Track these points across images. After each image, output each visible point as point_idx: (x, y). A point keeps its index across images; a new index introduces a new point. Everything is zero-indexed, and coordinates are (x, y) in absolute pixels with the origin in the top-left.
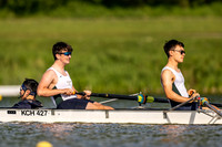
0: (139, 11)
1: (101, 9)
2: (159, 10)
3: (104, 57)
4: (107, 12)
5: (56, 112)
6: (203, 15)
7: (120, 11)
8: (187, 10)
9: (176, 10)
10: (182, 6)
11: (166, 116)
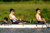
0: (11, 3)
1: (3, 2)
2: (16, 2)
3: (4, 13)
4: (4, 3)
5: (12, 25)
6: (26, 3)
7: (7, 3)
8: (22, 2)
9: (20, 2)
10: (21, 1)
11: (37, 26)
